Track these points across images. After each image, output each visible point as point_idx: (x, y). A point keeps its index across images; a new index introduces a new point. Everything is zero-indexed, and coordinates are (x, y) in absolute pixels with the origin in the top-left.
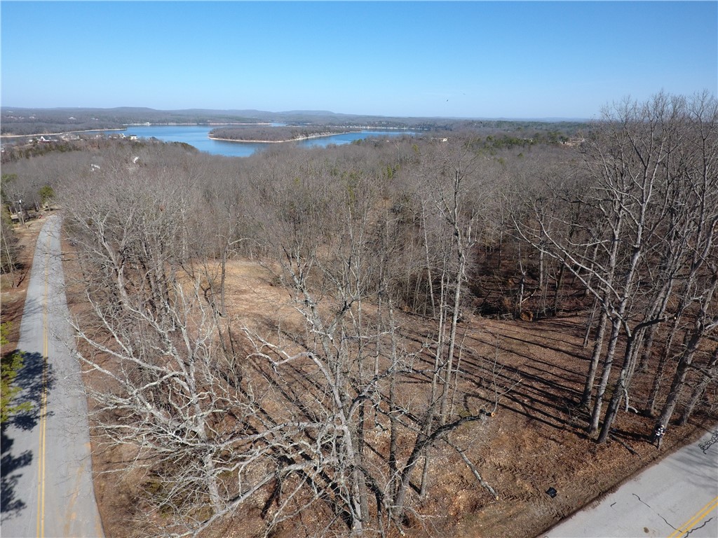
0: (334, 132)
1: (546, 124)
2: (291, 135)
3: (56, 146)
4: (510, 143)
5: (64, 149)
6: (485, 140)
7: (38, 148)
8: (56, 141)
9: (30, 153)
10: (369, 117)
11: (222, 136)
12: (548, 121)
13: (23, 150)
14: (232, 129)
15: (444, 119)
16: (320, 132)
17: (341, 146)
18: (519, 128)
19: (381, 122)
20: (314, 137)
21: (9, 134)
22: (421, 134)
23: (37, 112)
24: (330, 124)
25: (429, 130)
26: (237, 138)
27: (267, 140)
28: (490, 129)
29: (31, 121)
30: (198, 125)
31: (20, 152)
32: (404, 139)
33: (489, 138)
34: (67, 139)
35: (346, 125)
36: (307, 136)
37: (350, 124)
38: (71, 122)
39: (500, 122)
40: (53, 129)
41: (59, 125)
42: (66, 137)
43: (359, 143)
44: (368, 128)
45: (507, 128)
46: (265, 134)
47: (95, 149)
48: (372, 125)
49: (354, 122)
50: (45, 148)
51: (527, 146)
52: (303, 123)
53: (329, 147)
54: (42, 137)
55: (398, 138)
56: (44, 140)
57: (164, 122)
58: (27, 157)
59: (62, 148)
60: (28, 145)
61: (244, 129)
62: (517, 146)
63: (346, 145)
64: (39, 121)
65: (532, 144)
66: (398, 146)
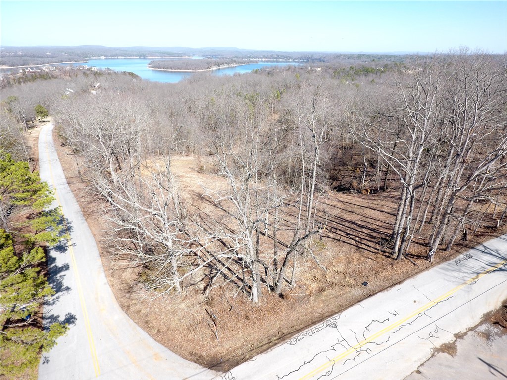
0: (238, 63)
1: (394, 57)
2: (207, 66)
3: (40, 75)
4: (366, 71)
5: (45, 77)
6: (348, 69)
7: (26, 76)
8: (39, 71)
9: (21, 80)
10: (264, 52)
11: (158, 67)
12: (396, 54)
13: (16, 78)
14: (164, 61)
15: (319, 54)
16: (228, 64)
17: (243, 74)
18: (374, 60)
19: (272, 55)
20: (224, 67)
21: (4, 66)
22: (301, 64)
23: (22, 49)
24: (236, 57)
25: (308, 62)
26: (168, 68)
27: (190, 69)
28: (353, 61)
29: (19, 56)
30: (140, 58)
31: (14, 79)
32: (289, 69)
33: (351, 68)
34: (47, 70)
35: (247, 58)
36: (219, 66)
37: (250, 57)
38: (48, 57)
39: (361, 55)
40: (36, 62)
41: (39, 59)
42: (46, 68)
43: (256, 72)
44: (264, 60)
45: (365, 60)
46: (188, 65)
47: (67, 77)
48: (267, 58)
49: (253, 56)
50: (32, 76)
51: (378, 74)
52: (216, 56)
53: (235, 75)
54: (29, 69)
55: (285, 67)
56: (31, 70)
57: (115, 56)
58: (20, 83)
59: (45, 76)
60: (20, 75)
61: (173, 61)
62: (371, 74)
63: (247, 73)
64: (25, 56)
65: (382, 72)
66: (284, 75)
